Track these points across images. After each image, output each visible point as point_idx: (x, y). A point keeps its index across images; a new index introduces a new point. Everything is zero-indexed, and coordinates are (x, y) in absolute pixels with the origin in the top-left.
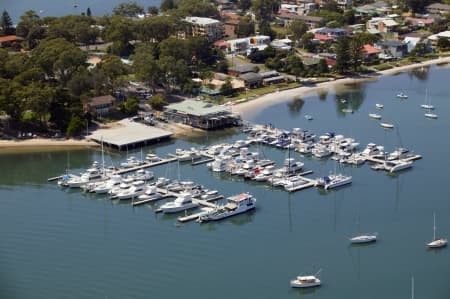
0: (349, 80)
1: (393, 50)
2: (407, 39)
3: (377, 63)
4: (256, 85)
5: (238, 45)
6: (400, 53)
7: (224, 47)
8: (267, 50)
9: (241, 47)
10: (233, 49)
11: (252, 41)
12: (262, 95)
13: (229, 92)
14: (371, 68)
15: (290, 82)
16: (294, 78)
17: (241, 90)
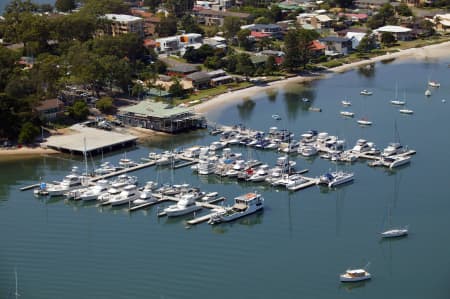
0: (299, 78)
1: (338, 46)
2: (350, 35)
3: (325, 60)
4: (204, 85)
5: (169, 44)
6: (345, 49)
9: (172, 46)
11: (182, 40)
12: (214, 96)
14: (320, 65)
15: (239, 81)
17: (190, 91)
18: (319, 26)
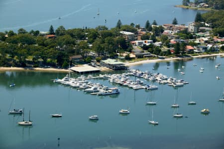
0: (179, 58)
1: (201, 49)
2: (208, 45)
3: (193, 53)
4: (140, 57)
6: (204, 50)
7: (133, 44)
8: (150, 45)
9: (140, 44)
10: (137, 44)
11: (145, 42)
12: (141, 60)
13: (128, 58)
14: (190, 55)
15: (154, 57)
16: (156, 56)
17: (133, 58)
18: (203, 42)
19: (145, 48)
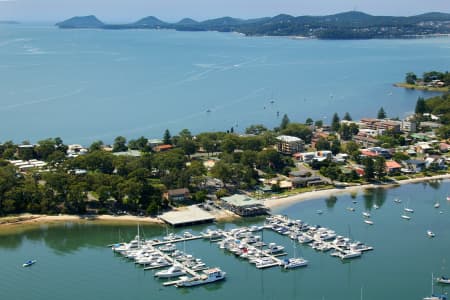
0: (372, 186)
1: (414, 166)
2: (428, 159)
3: (398, 175)
4: (300, 186)
5: (307, 156)
6: (419, 169)
7: (298, 158)
8: (325, 161)
9: (309, 157)
10: (304, 159)
11: (319, 154)
12: (301, 192)
13: (276, 190)
14: (392, 178)
15: (328, 184)
16: (331, 182)
17: (287, 189)
18: (421, 151)
19: (316, 165)
